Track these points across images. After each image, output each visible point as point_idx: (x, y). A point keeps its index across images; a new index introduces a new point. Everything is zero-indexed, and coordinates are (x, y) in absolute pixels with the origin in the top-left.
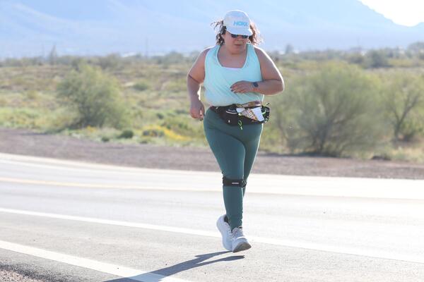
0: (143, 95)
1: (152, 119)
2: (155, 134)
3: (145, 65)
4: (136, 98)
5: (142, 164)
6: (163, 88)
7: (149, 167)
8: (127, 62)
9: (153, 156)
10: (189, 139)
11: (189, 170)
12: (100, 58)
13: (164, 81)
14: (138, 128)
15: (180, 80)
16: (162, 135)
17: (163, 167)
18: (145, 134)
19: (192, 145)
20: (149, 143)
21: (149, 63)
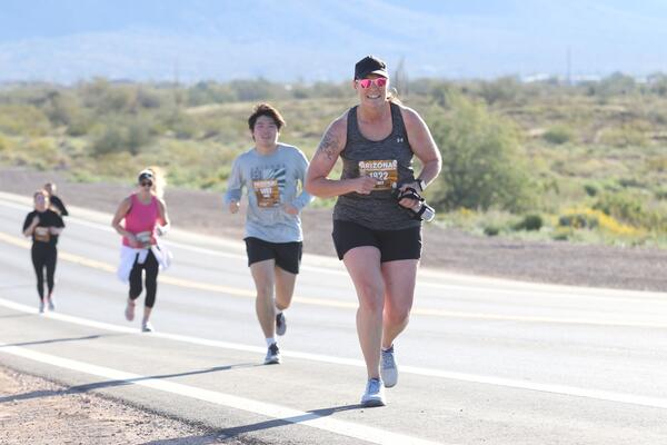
0: (560, 152)
1: (576, 196)
2: (582, 222)
3: (565, 97)
4: (546, 156)
5: (557, 278)
6: (597, 140)
7: (569, 283)
8: (533, 92)
9: (577, 263)
10: (642, 232)
11: (642, 289)
12: (484, 84)
13: (601, 127)
14: (552, 212)
15: (627, 126)
16: (594, 224)
17: (594, 283)
18: (564, 222)
19: (649, 243)
20: (570, 241)
21: (571, 94)
